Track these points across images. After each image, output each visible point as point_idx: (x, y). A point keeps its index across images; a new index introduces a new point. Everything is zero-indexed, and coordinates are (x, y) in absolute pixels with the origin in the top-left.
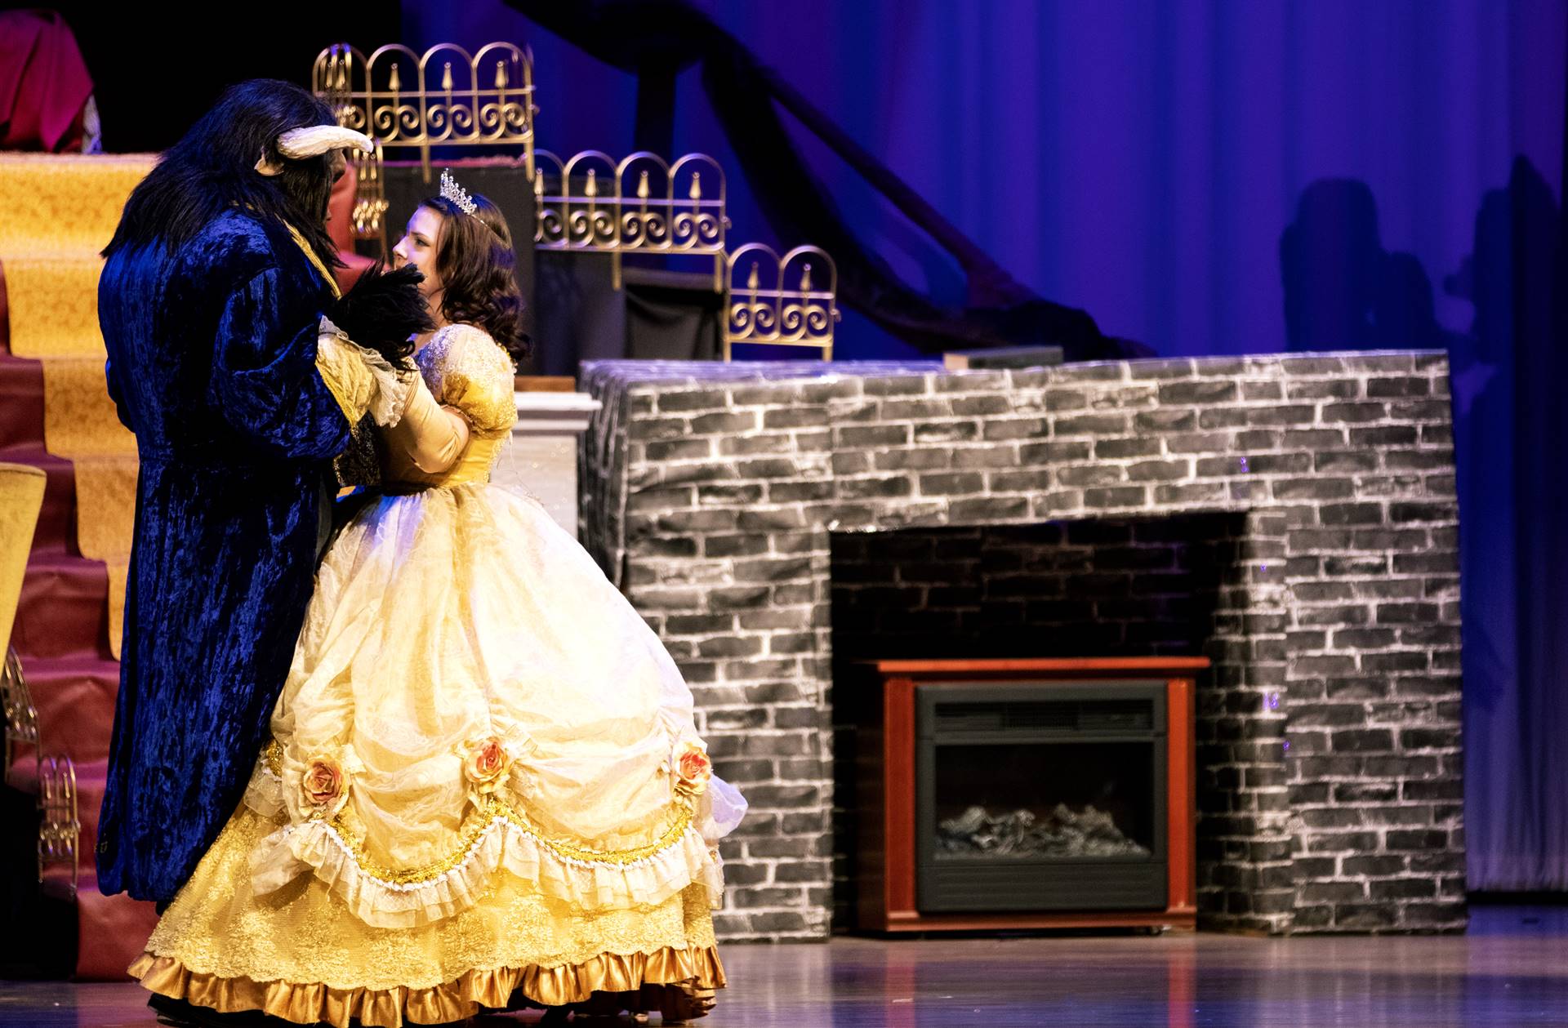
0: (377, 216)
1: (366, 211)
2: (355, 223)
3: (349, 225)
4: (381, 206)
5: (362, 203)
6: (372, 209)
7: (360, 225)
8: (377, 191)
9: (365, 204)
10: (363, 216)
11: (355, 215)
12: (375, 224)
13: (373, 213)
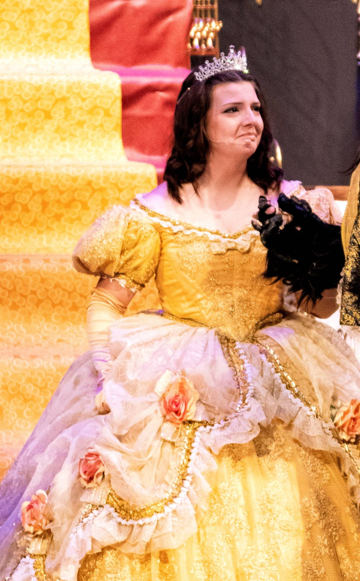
0: (212, 35)
1: (201, 31)
2: (192, 40)
3: (186, 43)
4: (216, 25)
5: (198, 23)
6: (207, 29)
7: (196, 43)
8: (212, 11)
9: (201, 24)
10: (199, 35)
11: (192, 34)
12: (210, 43)
13: (208, 33)
